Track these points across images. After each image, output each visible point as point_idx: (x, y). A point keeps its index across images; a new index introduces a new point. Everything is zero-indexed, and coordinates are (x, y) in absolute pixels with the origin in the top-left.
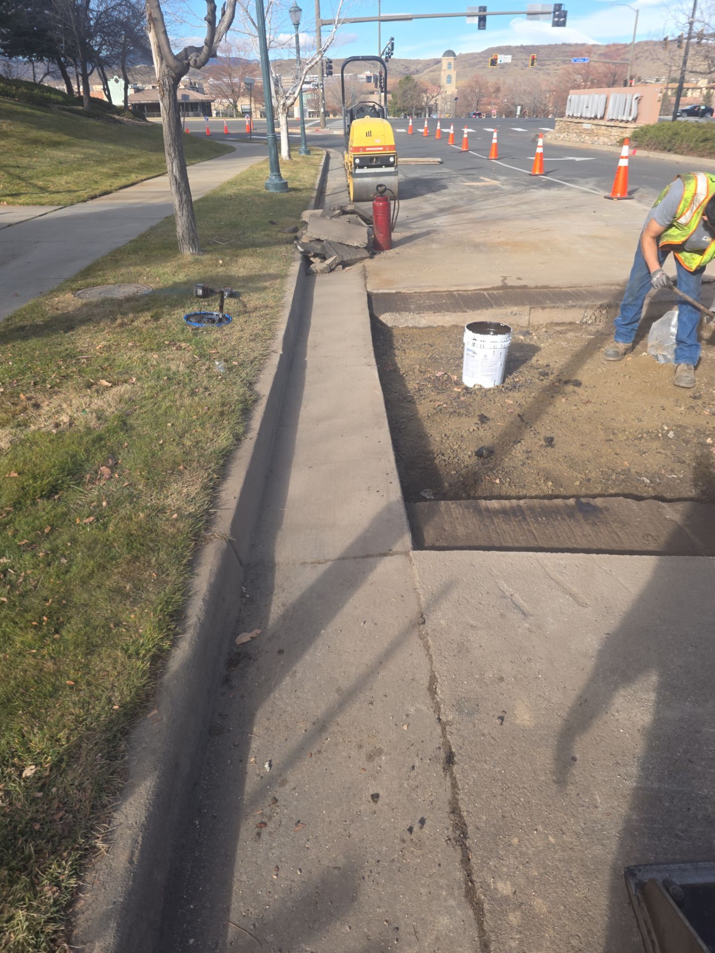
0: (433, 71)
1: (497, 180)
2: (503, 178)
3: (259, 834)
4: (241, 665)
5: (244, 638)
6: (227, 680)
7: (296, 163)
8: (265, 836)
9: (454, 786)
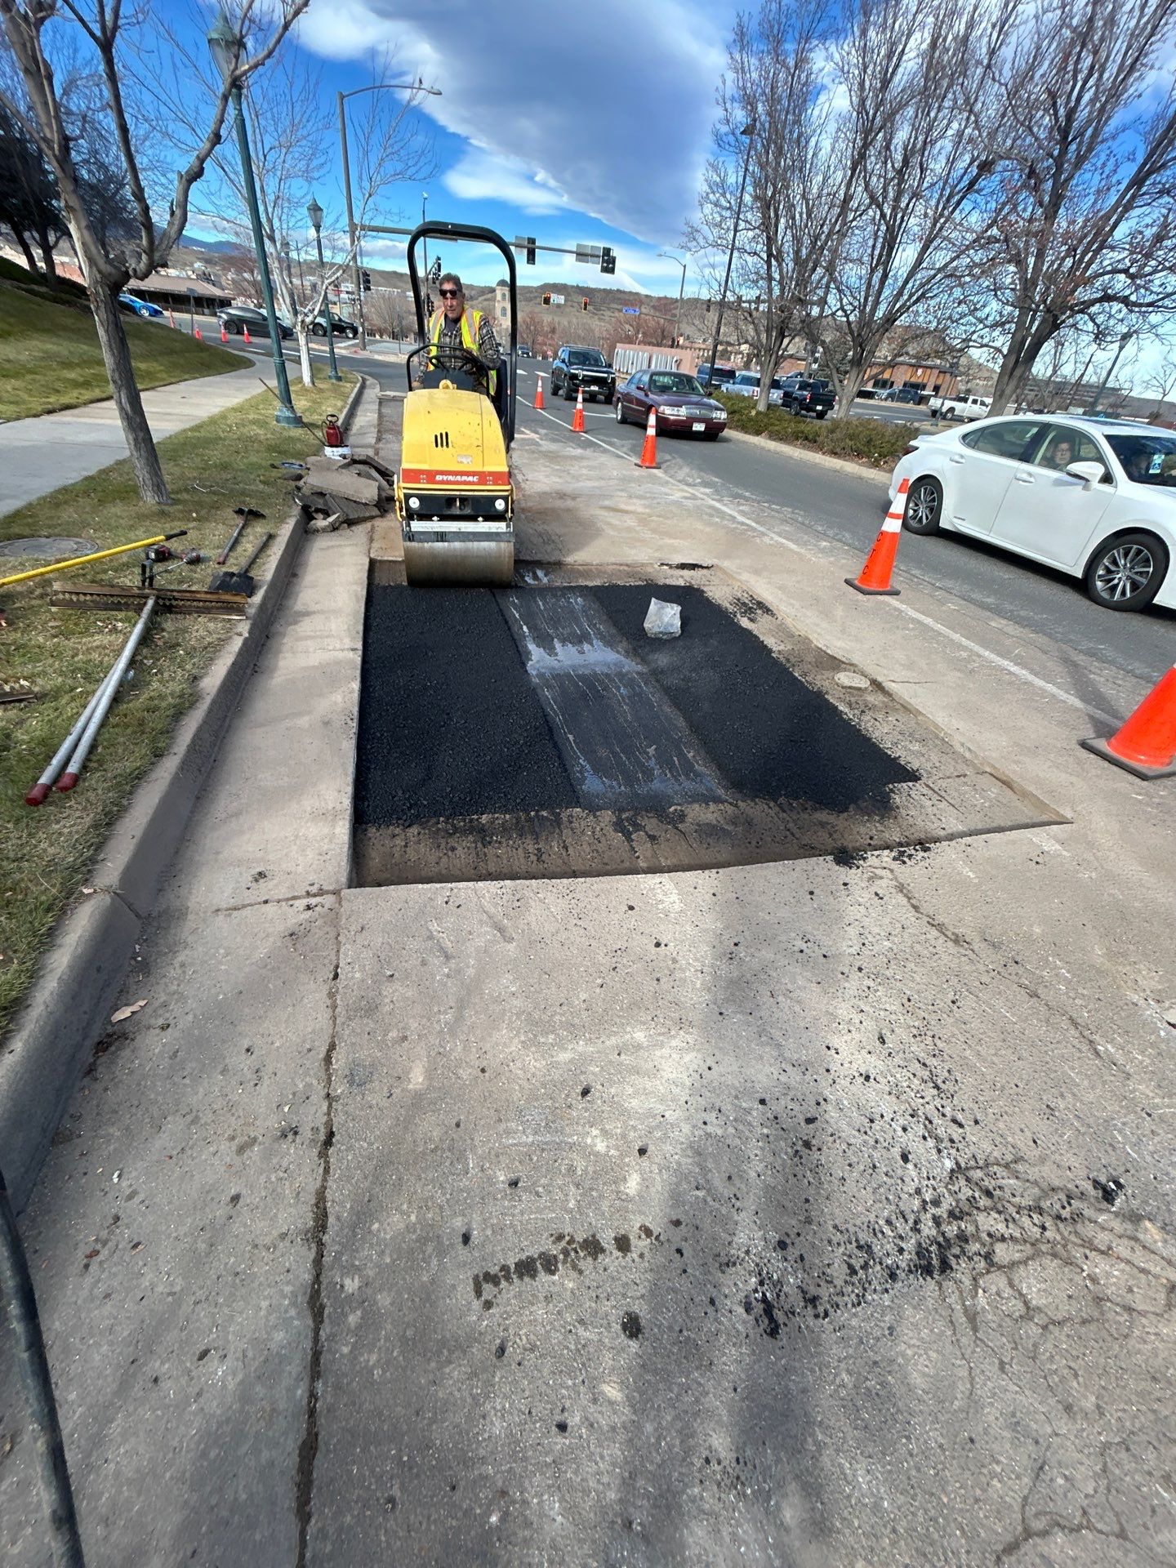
0: (486, 300)
1: (536, 432)
2: (543, 431)
3: (87, 1266)
4: (113, 1048)
5: (124, 1013)
6: (91, 1070)
7: (321, 391)
8: (93, 1268)
9: (327, 1171)
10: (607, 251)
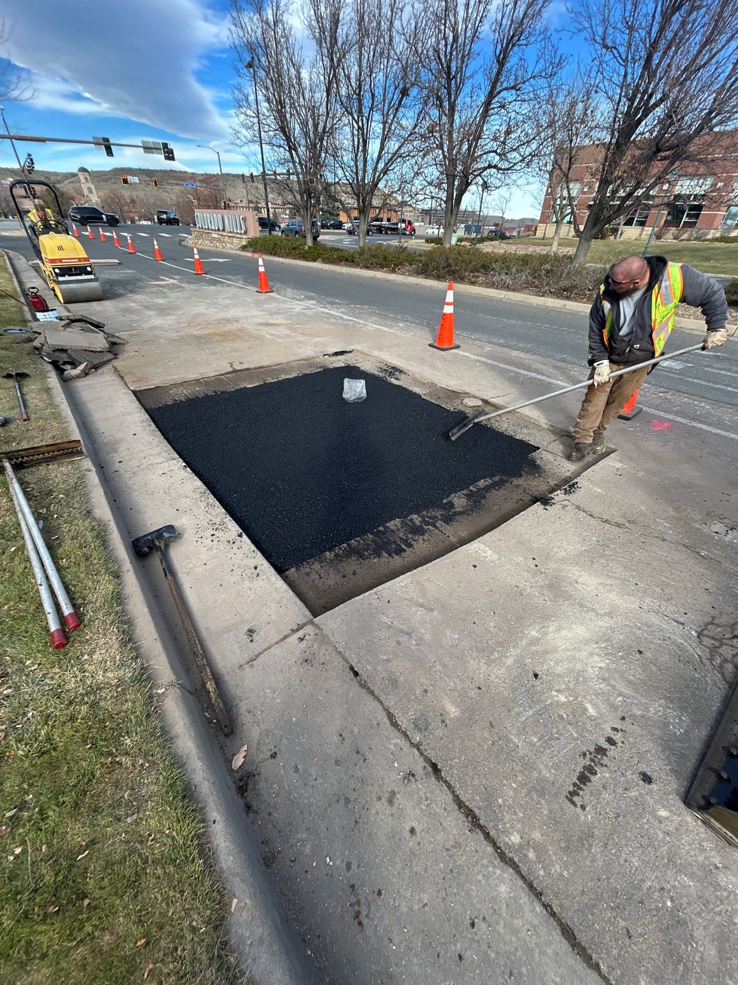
2: (177, 277)
10: (165, 146)
